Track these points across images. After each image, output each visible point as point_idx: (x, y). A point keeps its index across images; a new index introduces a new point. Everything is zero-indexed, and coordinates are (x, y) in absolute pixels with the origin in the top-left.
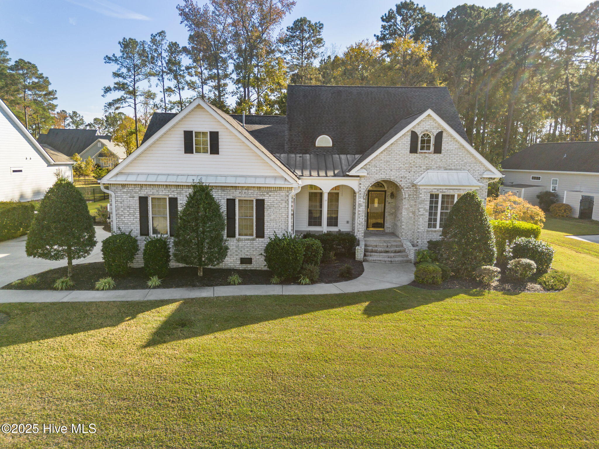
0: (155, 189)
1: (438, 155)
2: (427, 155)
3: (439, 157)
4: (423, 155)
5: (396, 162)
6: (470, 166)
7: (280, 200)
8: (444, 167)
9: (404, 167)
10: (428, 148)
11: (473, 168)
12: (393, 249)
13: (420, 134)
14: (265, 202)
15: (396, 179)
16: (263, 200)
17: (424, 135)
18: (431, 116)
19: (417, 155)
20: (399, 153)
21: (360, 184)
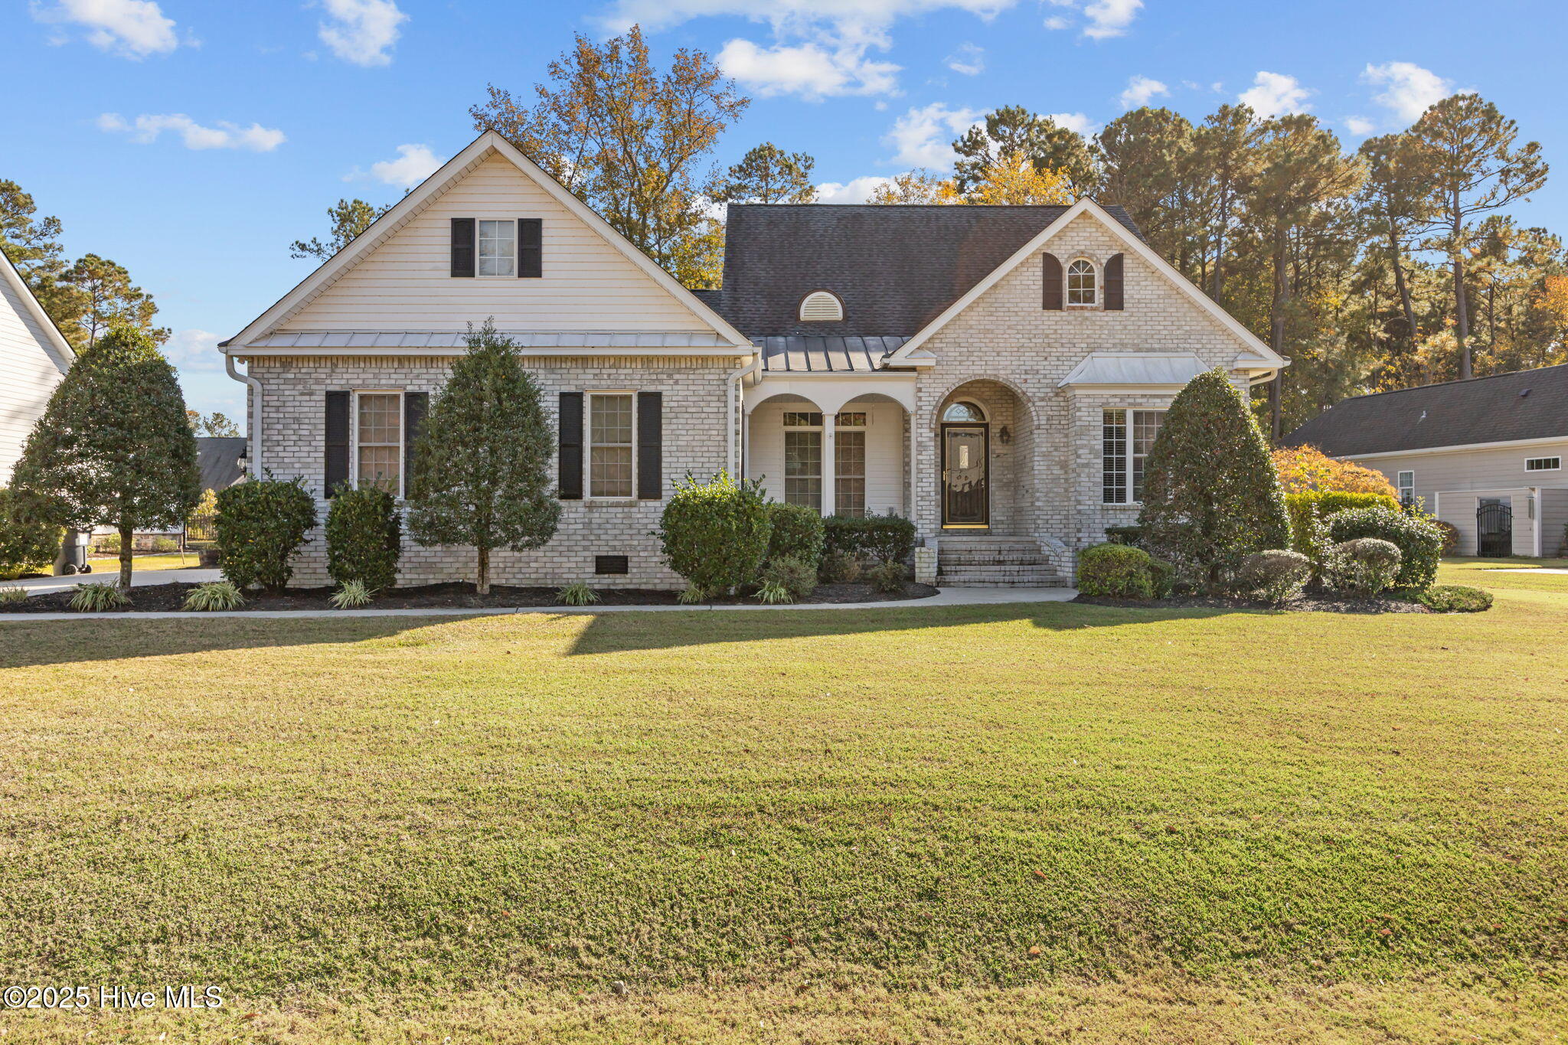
0: (370, 370)
1: (1117, 313)
2: (1087, 314)
3: (1119, 319)
4: (1077, 313)
5: (1009, 331)
6: (1199, 341)
7: (702, 393)
8: (1134, 344)
9: (1031, 345)
10: (1090, 298)
11: (1209, 346)
12: (1014, 556)
13: (1067, 261)
14: (664, 399)
15: (1013, 376)
16: (658, 396)
17: (1077, 264)
18: (1091, 217)
19: (1064, 314)
20: (1016, 309)
21: (920, 390)
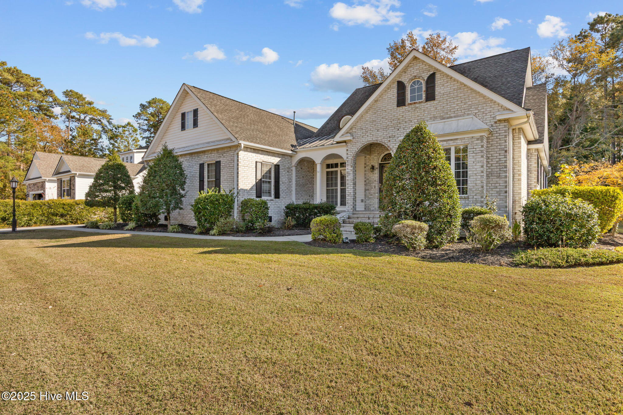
1: (432, 102)
2: (417, 105)
3: (433, 105)
4: (413, 106)
5: (382, 120)
6: (476, 109)
8: (441, 116)
9: (392, 124)
10: (420, 98)
11: (482, 110)
13: (409, 82)
15: (384, 140)
16: (220, 162)
17: (414, 83)
18: (419, 59)
19: (406, 107)
20: (385, 109)
21: (347, 150)
